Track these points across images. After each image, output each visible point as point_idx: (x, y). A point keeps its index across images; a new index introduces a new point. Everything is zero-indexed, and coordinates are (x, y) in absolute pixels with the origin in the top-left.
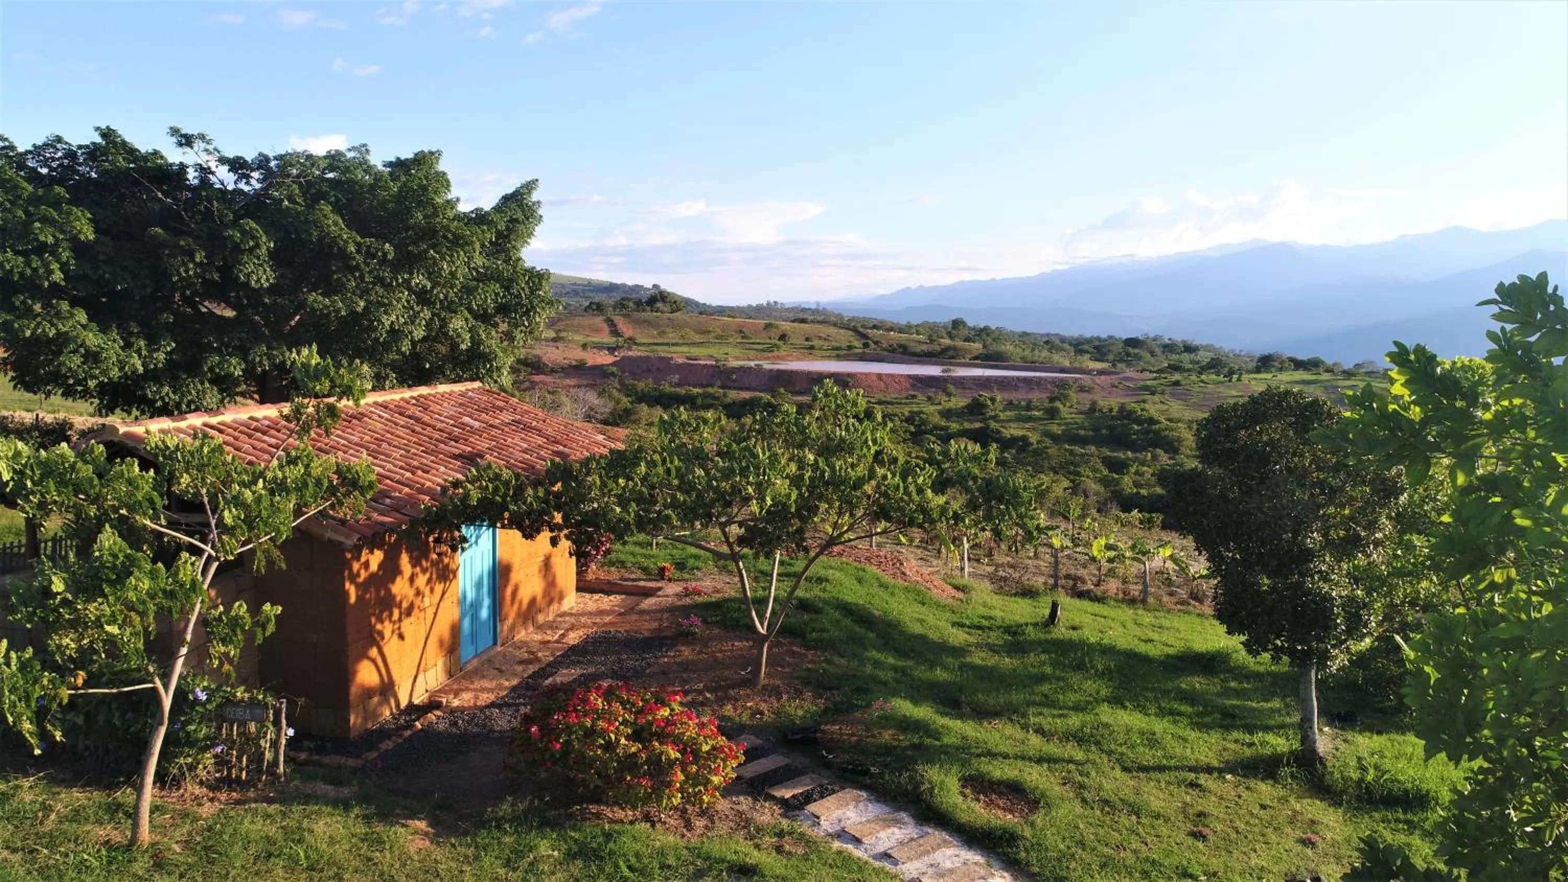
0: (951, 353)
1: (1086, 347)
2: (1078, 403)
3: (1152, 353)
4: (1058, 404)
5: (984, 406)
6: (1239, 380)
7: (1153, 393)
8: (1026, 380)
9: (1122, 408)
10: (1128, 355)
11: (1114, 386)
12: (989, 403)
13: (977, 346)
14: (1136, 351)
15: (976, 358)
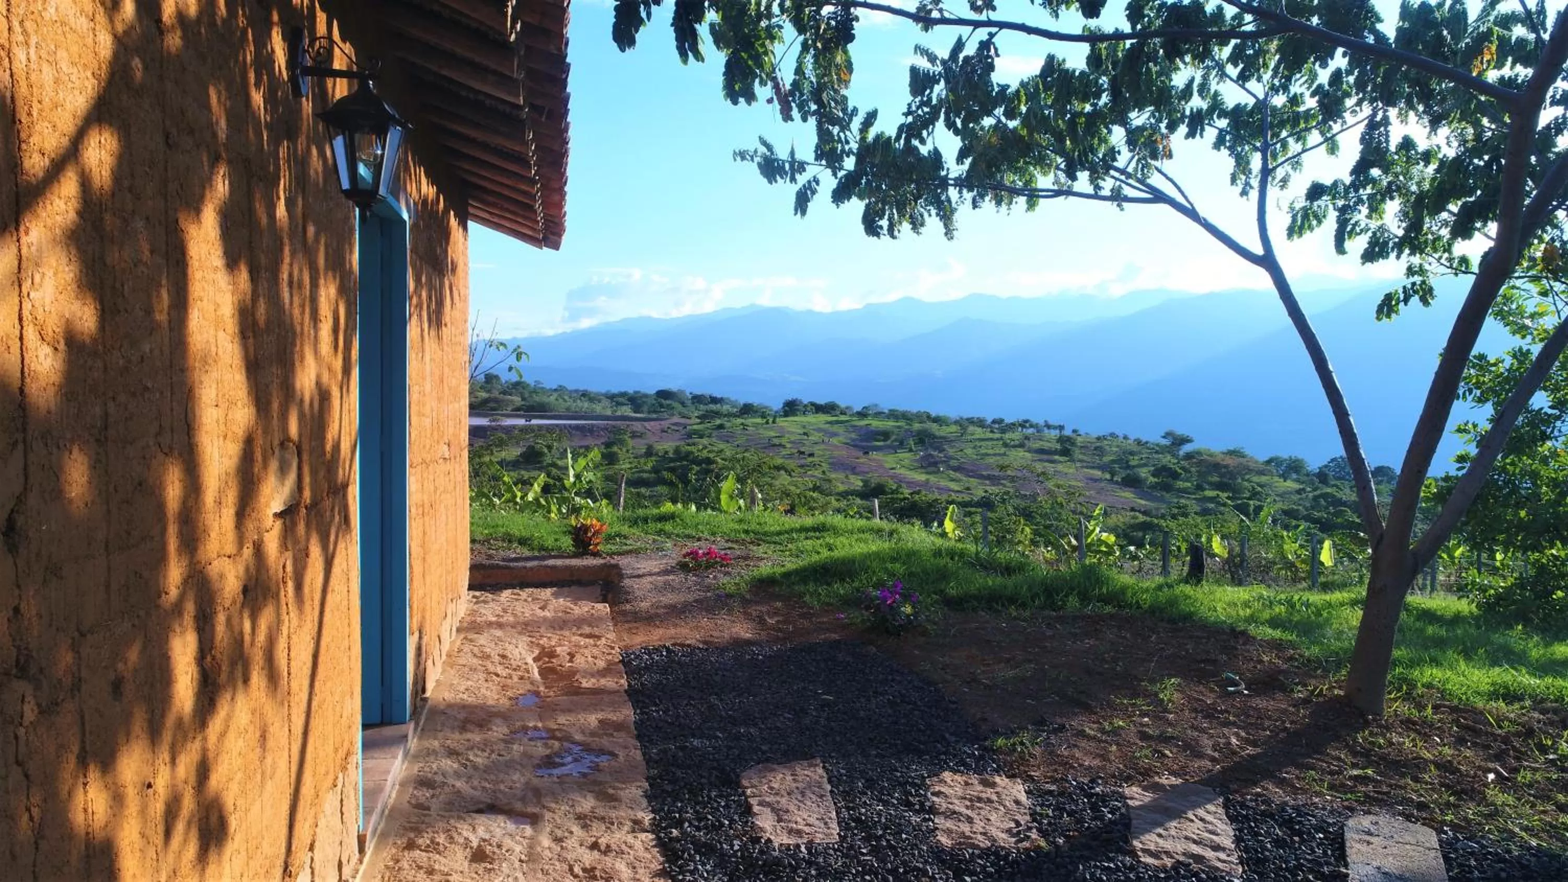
0: (492, 405)
1: (621, 400)
2: (633, 448)
3: (683, 404)
4: (615, 449)
5: (541, 454)
6: (774, 422)
7: (701, 437)
8: (577, 428)
9: (677, 451)
10: (661, 406)
11: (663, 431)
12: (546, 450)
13: (517, 400)
14: (668, 402)
15: (518, 409)
